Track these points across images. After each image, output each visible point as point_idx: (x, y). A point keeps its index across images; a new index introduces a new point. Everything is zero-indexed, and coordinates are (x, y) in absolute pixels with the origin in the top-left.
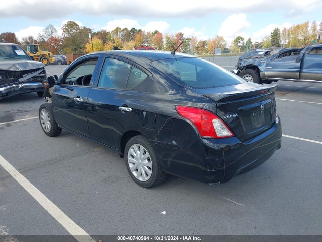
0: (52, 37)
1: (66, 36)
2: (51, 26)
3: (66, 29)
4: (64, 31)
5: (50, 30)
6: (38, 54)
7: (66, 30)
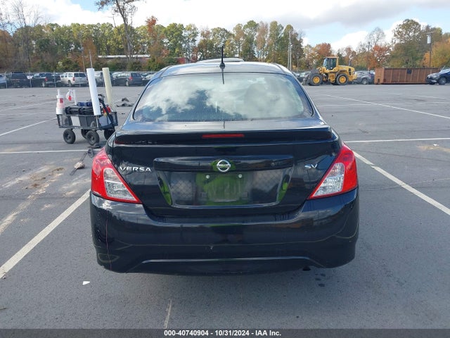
0: (376, 46)
1: (397, 42)
2: (379, 30)
3: (399, 32)
4: (395, 35)
5: (375, 36)
6: (335, 69)
7: (398, 34)
